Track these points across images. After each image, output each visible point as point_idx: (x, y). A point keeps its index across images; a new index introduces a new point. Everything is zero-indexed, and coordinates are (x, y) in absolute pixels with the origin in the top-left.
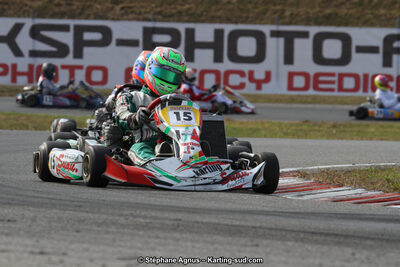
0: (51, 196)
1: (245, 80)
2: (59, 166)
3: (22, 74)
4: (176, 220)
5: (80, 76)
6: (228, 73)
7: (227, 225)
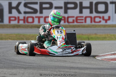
0: (30, 65)
1: (101, 20)
2: (21, 49)
3: (21, 20)
4: (75, 72)
5: (42, 20)
6: (95, 17)
7: (93, 74)
